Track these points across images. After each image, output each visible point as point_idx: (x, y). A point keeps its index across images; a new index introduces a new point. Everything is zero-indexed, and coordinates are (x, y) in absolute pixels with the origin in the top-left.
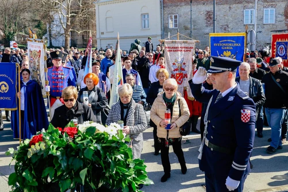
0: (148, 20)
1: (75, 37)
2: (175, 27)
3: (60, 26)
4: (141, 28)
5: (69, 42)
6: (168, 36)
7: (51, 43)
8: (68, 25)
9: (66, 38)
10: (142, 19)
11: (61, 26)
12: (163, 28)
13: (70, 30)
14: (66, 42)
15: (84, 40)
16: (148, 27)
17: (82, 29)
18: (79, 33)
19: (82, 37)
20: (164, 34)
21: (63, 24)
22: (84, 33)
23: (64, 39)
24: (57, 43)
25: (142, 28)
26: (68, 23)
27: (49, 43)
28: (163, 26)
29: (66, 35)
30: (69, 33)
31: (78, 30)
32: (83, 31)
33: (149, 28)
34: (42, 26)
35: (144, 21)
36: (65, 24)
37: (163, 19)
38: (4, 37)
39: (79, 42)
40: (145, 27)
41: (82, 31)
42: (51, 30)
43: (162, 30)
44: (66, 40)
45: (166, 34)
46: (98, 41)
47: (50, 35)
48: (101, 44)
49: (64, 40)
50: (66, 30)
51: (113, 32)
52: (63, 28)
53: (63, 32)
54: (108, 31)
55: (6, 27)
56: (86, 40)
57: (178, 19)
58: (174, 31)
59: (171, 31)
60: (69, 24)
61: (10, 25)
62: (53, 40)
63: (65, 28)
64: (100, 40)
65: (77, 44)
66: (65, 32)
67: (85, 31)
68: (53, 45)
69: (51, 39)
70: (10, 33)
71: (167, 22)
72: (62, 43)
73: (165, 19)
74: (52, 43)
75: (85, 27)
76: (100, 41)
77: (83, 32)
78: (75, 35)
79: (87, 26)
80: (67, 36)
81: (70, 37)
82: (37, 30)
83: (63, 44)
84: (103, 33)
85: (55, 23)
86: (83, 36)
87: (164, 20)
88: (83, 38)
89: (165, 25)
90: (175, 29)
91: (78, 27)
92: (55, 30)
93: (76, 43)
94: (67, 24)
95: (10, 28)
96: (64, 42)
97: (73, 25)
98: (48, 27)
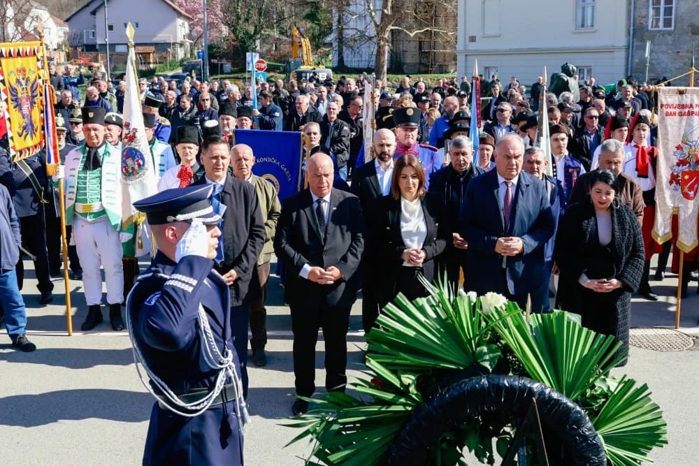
0: (593, 7)
1: (401, 46)
2: (664, 26)
3: (365, 17)
4: (574, 29)
5: (386, 58)
6: (645, 50)
7: (341, 60)
8: (387, 15)
9: (379, 47)
10: (577, 5)
11: (368, 18)
12: (632, 28)
13: (391, 27)
14: (380, 60)
15: (422, 54)
16: (592, 26)
17: (420, 26)
18: (412, 35)
19: (418, 46)
20: (635, 44)
21: (373, 14)
22: (423, 36)
23: (374, 49)
24: (356, 59)
25: (576, 29)
26: (386, 11)
27: (336, 58)
28: (632, 25)
29: (380, 40)
30: (386, 36)
31: (410, 28)
32: (422, 31)
33: (595, 28)
34: (321, 16)
35: (584, 8)
36: (379, 13)
37: (635, 3)
38: (233, 43)
39: (410, 58)
40: (583, 26)
41: (420, 29)
42: (344, 27)
43: (629, 35)
44: (379, 53)
45: (639, 43)
46: (461, 58)
47: (341, 40)
48: (466, 67)
49: (375, 53)
50: (380, 29)
51: (500, 36)
52: (373, 23)
53: (372, 31)
54: (488, 32)
55: (239, 18)
56: (426, 52)
57: (674, 6)
58: (662, 37)
59: (654, 36)
60: (388, 11)
61: (249, 13)
62: (346, 52)
63: (378, 23)
64: (466, 55)
65: (404, 64)
66: (378, 34)
67: (427, 30)
68: (346, 63)
69: (342, 49)
70: (247, 33)
71: (644, 13)
72: (367, 58)
73: (638, 6)
74: (345, 59)
75: (426, 19)
76: (466, 58)
77: (422, 33)
78: (402, 39)
79: (432, 18)
80: (382, 43)
81: (389, 46)
82: (309, 25)
83: (369, 62)
84: (473, 39)
85: (352, 8)
86: (420, 42)
87: (635, 7)
88: (420, 48)
89: (638, 22)
90: (664, 31)
91: (411, 21)
92: (353, 26)
93: (402, 59)
94: (383, 12)
95: (247, 20)
96: (374, 58)
97: (397, 16)
98: (336, 19)
